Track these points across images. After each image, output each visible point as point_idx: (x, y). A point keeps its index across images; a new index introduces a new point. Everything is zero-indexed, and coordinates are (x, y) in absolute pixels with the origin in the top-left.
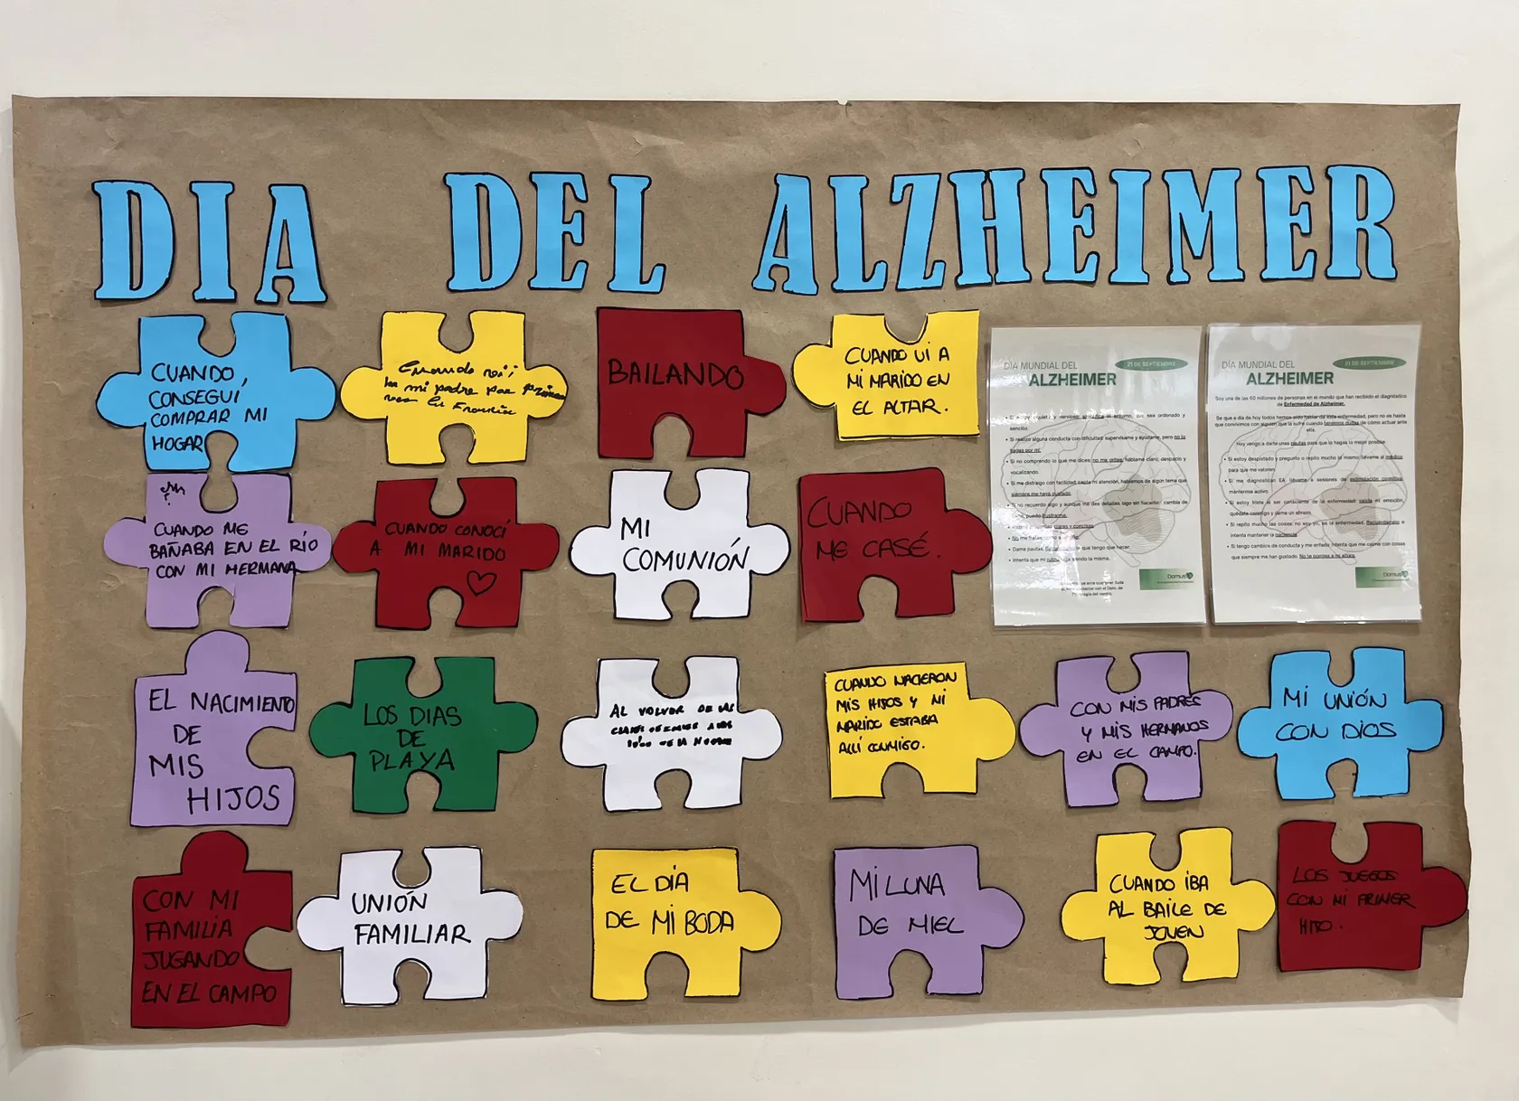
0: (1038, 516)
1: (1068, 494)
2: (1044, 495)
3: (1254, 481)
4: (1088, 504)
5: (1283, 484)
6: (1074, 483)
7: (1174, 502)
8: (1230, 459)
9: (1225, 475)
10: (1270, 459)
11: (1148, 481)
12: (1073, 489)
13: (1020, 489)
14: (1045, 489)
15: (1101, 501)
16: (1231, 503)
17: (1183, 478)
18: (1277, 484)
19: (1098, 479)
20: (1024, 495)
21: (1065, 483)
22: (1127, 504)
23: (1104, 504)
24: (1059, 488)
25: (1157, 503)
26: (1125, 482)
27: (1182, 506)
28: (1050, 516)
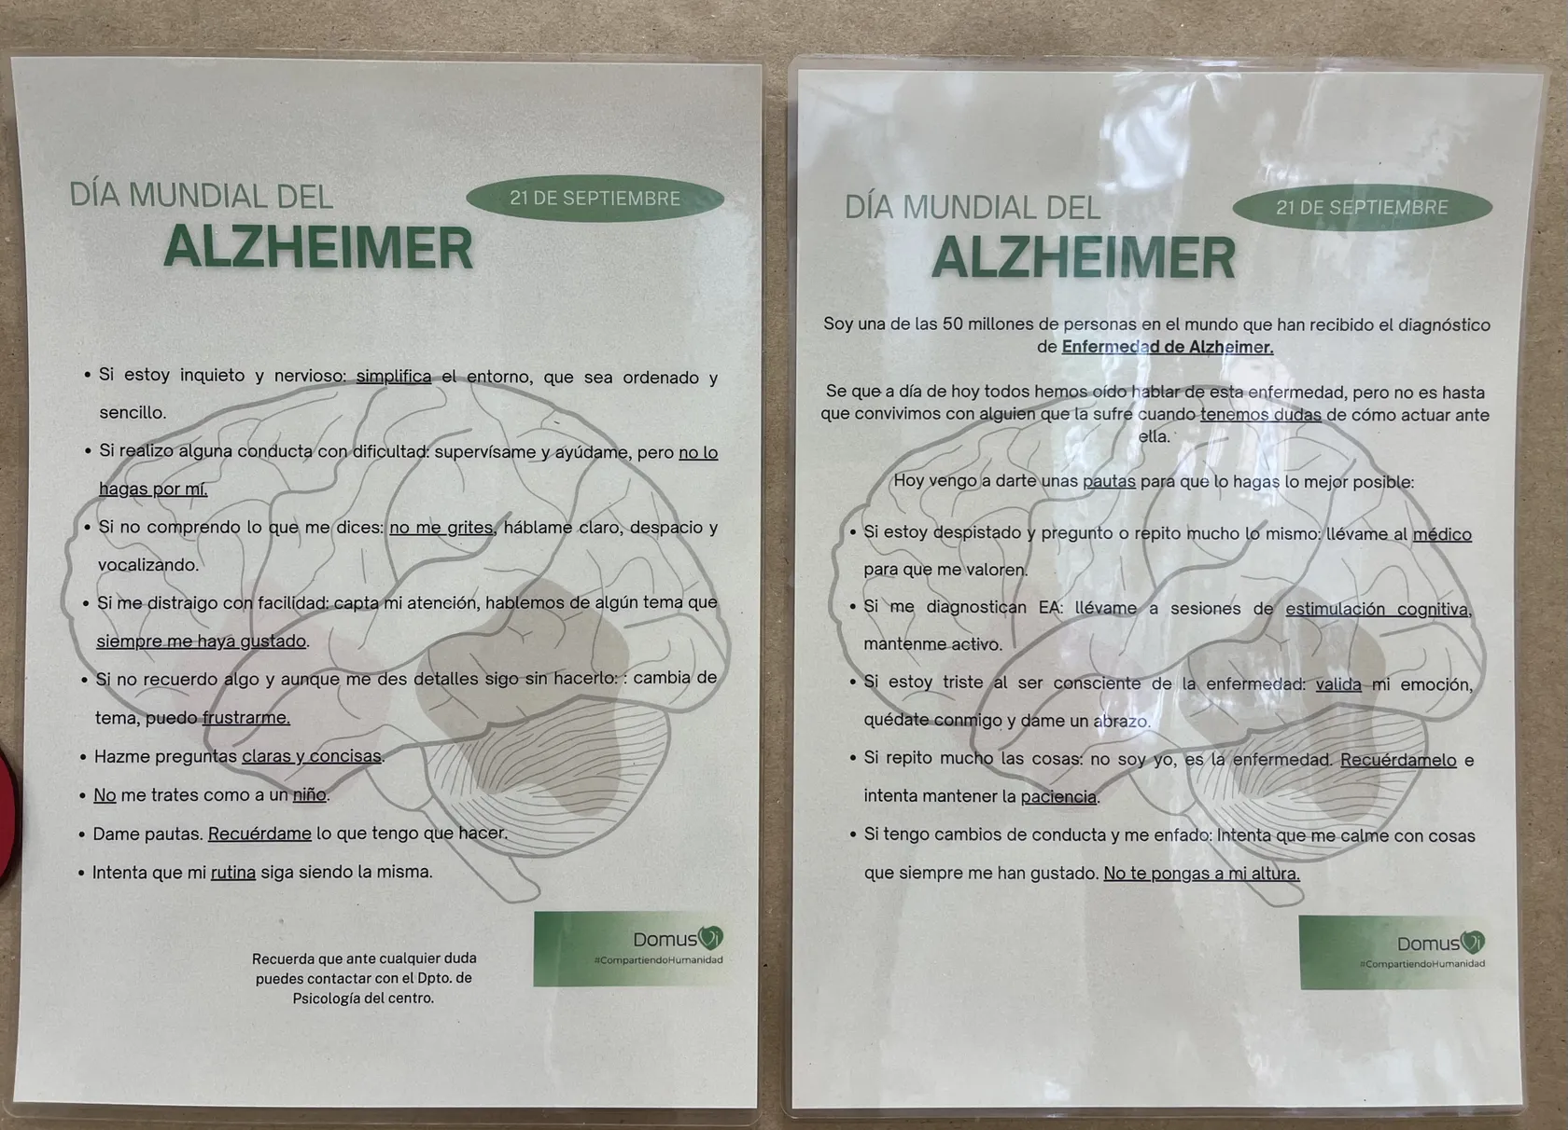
0: (185, 719)
1: (298, 645)
2: (212, 644)
3: (954, 609)
4: (365, 679)
5: (1049, 621)
6: (319, 606)
7: (669, 678)
8: (870, 531)
9: (853, 586)
10: (1011, 533)
11: (580, 603)
12: (315, 628)
13: (127, 624)
14: (218, 623)
15: (411, 672)
16: (871, 683)
17: (704, 595)
18: (1031, 623)
19: (408, 592)
20: (140, 644)
21: (290, 603)
22: (504, 681)
23: (422, 680)
24: (268, 624)
25: (610, 679)
26: (503, 604)
27: (697, 691)
28: (230, 721)
